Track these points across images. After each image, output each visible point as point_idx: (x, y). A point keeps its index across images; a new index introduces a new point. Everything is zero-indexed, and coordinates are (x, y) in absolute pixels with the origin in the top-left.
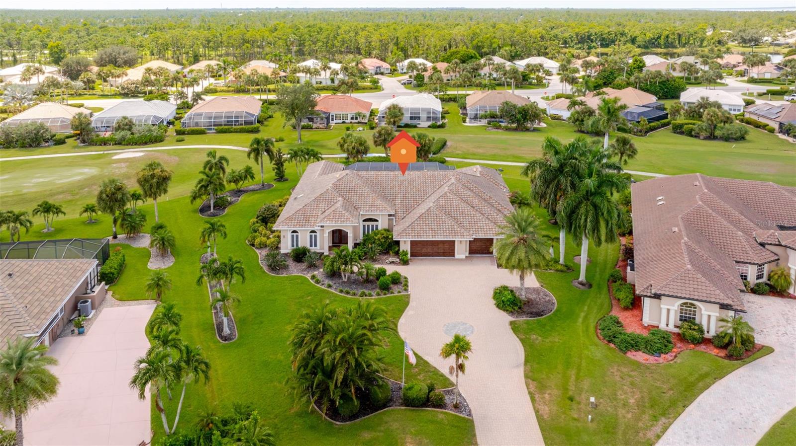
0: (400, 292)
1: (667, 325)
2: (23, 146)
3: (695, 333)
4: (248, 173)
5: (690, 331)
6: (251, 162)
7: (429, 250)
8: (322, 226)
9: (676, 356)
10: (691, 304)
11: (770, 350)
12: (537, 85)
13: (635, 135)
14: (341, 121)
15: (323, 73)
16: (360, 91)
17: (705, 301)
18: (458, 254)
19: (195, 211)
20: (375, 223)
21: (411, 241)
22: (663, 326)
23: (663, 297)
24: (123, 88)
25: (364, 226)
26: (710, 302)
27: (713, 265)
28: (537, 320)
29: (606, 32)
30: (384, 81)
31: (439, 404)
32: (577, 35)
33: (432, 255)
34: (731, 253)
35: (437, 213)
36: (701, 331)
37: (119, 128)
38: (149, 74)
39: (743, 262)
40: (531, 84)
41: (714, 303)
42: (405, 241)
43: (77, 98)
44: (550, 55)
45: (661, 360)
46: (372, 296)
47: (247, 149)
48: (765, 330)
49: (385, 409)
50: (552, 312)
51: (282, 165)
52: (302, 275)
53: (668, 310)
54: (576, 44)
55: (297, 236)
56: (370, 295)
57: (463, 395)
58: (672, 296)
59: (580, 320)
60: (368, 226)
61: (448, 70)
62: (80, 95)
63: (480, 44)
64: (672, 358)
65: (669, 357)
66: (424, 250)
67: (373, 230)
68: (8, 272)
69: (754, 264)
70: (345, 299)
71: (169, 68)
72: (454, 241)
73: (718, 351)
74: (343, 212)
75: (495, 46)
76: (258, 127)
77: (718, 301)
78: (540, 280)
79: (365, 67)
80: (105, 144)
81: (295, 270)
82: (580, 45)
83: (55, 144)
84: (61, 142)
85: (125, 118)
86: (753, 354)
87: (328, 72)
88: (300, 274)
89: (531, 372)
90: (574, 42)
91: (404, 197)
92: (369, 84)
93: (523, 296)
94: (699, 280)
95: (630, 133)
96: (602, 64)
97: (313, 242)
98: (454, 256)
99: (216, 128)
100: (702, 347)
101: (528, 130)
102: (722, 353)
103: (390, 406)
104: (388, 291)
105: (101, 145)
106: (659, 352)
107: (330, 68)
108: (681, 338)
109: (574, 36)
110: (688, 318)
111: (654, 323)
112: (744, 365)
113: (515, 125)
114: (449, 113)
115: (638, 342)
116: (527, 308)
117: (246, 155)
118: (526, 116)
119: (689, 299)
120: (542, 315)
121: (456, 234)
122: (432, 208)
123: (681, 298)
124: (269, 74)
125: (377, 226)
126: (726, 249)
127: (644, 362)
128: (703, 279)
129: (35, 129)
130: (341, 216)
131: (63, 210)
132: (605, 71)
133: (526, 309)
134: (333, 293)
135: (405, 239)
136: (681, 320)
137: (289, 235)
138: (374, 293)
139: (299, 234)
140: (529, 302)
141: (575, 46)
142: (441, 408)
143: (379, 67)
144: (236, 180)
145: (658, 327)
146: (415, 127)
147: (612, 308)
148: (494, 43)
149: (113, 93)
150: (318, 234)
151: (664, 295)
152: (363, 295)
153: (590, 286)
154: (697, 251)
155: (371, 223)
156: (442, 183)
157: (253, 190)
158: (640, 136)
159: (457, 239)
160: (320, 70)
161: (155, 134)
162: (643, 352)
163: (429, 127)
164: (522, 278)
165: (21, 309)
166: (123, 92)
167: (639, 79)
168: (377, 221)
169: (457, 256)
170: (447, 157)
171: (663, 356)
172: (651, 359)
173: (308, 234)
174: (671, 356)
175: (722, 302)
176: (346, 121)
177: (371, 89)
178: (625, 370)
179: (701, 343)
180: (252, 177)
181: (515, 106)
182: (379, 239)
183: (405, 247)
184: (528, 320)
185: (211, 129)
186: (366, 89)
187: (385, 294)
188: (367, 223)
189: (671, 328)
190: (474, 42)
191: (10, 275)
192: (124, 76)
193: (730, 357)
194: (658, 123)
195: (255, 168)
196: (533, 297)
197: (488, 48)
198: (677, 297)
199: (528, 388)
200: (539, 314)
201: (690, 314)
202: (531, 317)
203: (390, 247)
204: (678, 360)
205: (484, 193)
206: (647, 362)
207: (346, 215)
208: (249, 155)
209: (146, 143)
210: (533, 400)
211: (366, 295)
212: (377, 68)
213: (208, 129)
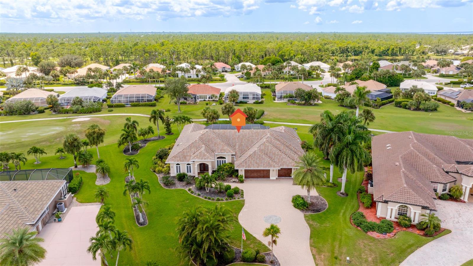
0: (239, 198)
1: (391, 217)
2: (20, 114)
3: (406, 222)
4: (150, 130)
5: (404, 221)
6: (152, 124)
7: (255, 175)
9: (395, 235)
10: (405, 206)
11: (449, 232)
12: (317, 78)
13: (373, 108)
14: (203, 100)
15: (191, 71)
16: (214, 82)
17: (414, 205)
19: (121, 152)
20: (224, 160)
21: (245, 170)
22: (388, 218)
23: (389, 202)
24: (76, 80)
25: (218, 161)
26: (416, 205)
27: (419, 184)
28: (317, 214)
29: (357, 46)
30: (227, 76)
31: (262, 261)
32: (340, 48)
33: (257, 177)
34: (428, 177)
35: (260, 154)
36: (410, 220)
37: (75, 103)
38: (90, 72)
39: (435, 182)
40: (313, 78)
41: (419, 206)
42: (241, 170)
43: (50, 85)
44: (324, 61)
45: (387, 236)
46: (223, 200)
47: (150, 116)
48: (446, 220)
49: (232, 264)
50: (325, 210)
51: (170, 125)
53: (392, 209)
54: (339, 54)
55: (179, 167)
56: (222, 200)
57: (275, 256)
58: (395, 202)
59: (341, 214)
60: (220, 161)
61: (265, 69)
62: (51, 84)
63: (283, 54)
64: (393, 236)
65: (391, 235)
66: (252, 175)
67: (223, 163)
68: (13, 188)
69: (442, 183)
70: (207, 203)
71: (102, 68)
73: (419, 232)
74: (206, 153)
75: (292, 55)
76: (155, 103)
77: (421, 205)
78: (318, 191)
79: (216, 68)
80: (67, 113)
81: (179, 186)
82: (341, 55)
83: (39, 113)
84: (42, 112)
85: (77, 98)
86: (439, 233)
87: (195, 70)
88: (182, 188)
89: (314, 243)
90: (338, 53)
91: (240, 145)
92: (218, 78)
93: (309, 201)
94: (410, 193)
95: (371, 107)
96: (355, 66)
97: (189, 170)
98: (269, 178)
99: (130, 103)
100: (411, 229)
101: (311, 105)
102: (422, 233)
104: (232, 198)
105: (65, 113)
106: (386, 232)
107: (195, 68)
108: (398, 224)
109: (338, 49)
110: (402, 214)
111: (383, 216)
112: (434, 240)
113: (304, 102)
114: (265, 95)
115: (374, 227)
116: (311, 207)
117: (148, 119)
118: (310, 97)
119: (404, 203)
120: (320, 211)
121: (270, 166)
122: (257, 151)
123: (399, 203)
124: (160, 71)
125: (225, 161)
126: (426, 175)
127: (377, 237)
128: (413, 193)
129: (26, 104)
130: (204, 155)
131: (45, 151)
132: (356, 70)
133: (311, 208)
134: (201, 199)
135: (241, 169)
136: (398, 214)
137: (175, 166)
138: (224, 199)
139: (181, 166)
140: (312, 204)
141: (339, 55)
142: (263, 263)
143: (224, 68)
144: (143, 134)
145: (385, 218)
146: (246, 103)
147: (359, 207)
148: (291, 53)
149: (70, 83)
150: (191, 166)
152: (218, 200)
153: (347, 195)
154: (409, 176)
155: (221, 160)
156: (262, 137)
157: (154, 140)
158: (376, 108)
159: (271, 169)
160: (190, 70)
161: (95, 107)
162: (377, 232)
163: (254, 103)
164: (308, 191)
165: (23, 209)
166: (76, 82)
167: (377, 74)
168: (225, 158)
169: (271, 178)
170: (265, 121)
171: (388, 234)
172: (381, 236)
173: (186, 166)
174: (393, 234)
175: (423, 205)
176: (206, 100)
177: (220, 80)
178: (366, 242)
179: (410, 227)
180: (153, 133)
181: (304, 91)
182: (226, 169)
183: (242, 173)
184: (312, 214)
185: (128, 104)
186: (217, 81)
187: (230, 200)
188: (219, 160)
189: (393, 219)
190: (280, 53)
191: (15, 190)
192: (76, 73)
193: (426, 235)
194: (387, 101)
195: (154, 127)
196: (315, 201)
197: (288, 56)
198: (397, 202)
199: (312, 252)
200: (318, 211)
201: (404, 211)
202: (313, 213)
203: (233, 173)
204: (397, 237)
205: (287, 142)
206: (379, 238)
207: (207, 155)
208: (150, 120)
209: (91, 113)
210: (315, 258)
211: (220, 200)
212: (223, 68)
213: (126, 104)
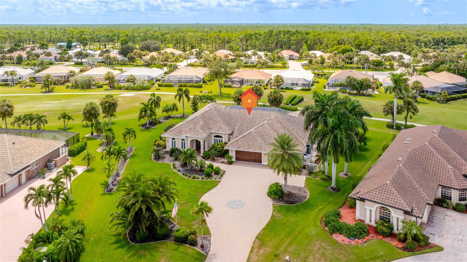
0: (216, 179)
1: (371, 221)
2: (83, 88)
3: (384, 228)
4: (174, 108)
5: (381, 226)
7: (247, 157)
8: (187, 137)
9: (366, 242)
10: (386, 208)
11: (440, 249)
12: (390, 69)
14: (250, 84)
16: (275, 68)
17: (395, 208)
18: (263, 162)
19: (140, 125)
20: (220, 139)
21: (236, 151)
22: (367, 221)
23: (366, 201)
24: (146, 62)
25: (215, 140)
26: (398, 208)
28: (288, 206)
30: (291, 63)
31: (194, 243)
33: (248, 161)
35: (255, 135)
36: (392, 229)
37: (128, 81)
40: (385, 68)
41: (400, 209)
42: (232, 150)
43: (124, 66)
44: (407, 51)
45: (353, 242)
46: (199, 179)
49: (162, 241)
50: (301, 203)
51: (197, 105)
52: (169, 163)
53: (371, 210)
54: (433, 45)
56: (198, 178)
57: (211, 241)
58: (372, 201)
59: (317, 210)
62: (126, 65)
64: (361, 242)
65: (360, 241)
66: (244, 157)
67: (217, 142)
68: (13, 142)
69: (457, 189)
70: (183, 179)
71: (175, 53)
72: (261, 153)
73: (398, 243)
76: (202, 85)
77: (403, 208)
78: (307, 183)
79: (282, 55)
80: (120, 89)
81: (168, 160)
82: (435, 46)
83: (98, 88)
84: (100, 87)
85: (132, 76)
86: (425, 249)
88: (168, 163)
89: (262, 235)
91: (241, 125)
92: (280, 65)
93: (286, 190)
94: (392, 192)
97: (183, 145)
98: (261, 163)
99: (179, 84)
100: (388, 240)
101: (363, 95)
102: (401, 245)
103: (166, 240)
104: (209, 178)
105: (118, 89)
106: (355, 237)
107: (257, 55)
108: (376, 231)
112: (413, 255)
113: (355, 92)
114: (319, 83)
115: (342, 228)
116: (287, 198)
119: (386, 205)
120: (294, 204)
122: (252, 132)
123: (378, 203)
125: (222, 140)
127: (340, 241)
128: (395, 192)
129: (88, 79)
133: (285, 198)
134: (179, 174)
136: (380, 219)
137: (171, 141)
138: (200, 177)
139: (176, 140)
140: (290, 194)
141: (432, 47)
142: (193, 246)
143: (292, 55)
145: (364, 221)
146: (292, 89)
147: (343, 205)
149: (141, 64)
150: (186, 141)
151: (367, 200)
152: (194, 178)
153: (339, 190)
155: (218, 139)
157: (177, 117)
158: (441, 103)
159: (263, 152)
161: (145, 85)
162: (344, 236)
163: (301, 90)
164: (286, 179)
165: (10, 160)
166: (145, 64)
168: (222, 137)
169: (263, 163)
171: (356, 240)
172: (347, 240)
173: (181, 141)
174: (362, 241)
175: (406, 209)
176: (253, 84)
177: (281, 67)
178: (323, 244)
179: (389, 236)
180: (177, 110)
182: (219, 148)
183: (232, 154)
184: (282, 205)
185: (177, 84)
186: (279, 67)
187: (206, 179)
189: (373, 224)
193: (405, 249)
196: (293, 192)
198: (375, 202)
199: (253, 244)
200: (292, 203)
201: (386, 215)
202: (286, 204)
203: (224, 153)
204: (365, 245)
206: (343, 242)
207: (200, 131)
208: (176, 97)
209: (140, 90)
210: (251, 251)
211: (195, 178)
212: (290, 56)
213: (175, 84)
